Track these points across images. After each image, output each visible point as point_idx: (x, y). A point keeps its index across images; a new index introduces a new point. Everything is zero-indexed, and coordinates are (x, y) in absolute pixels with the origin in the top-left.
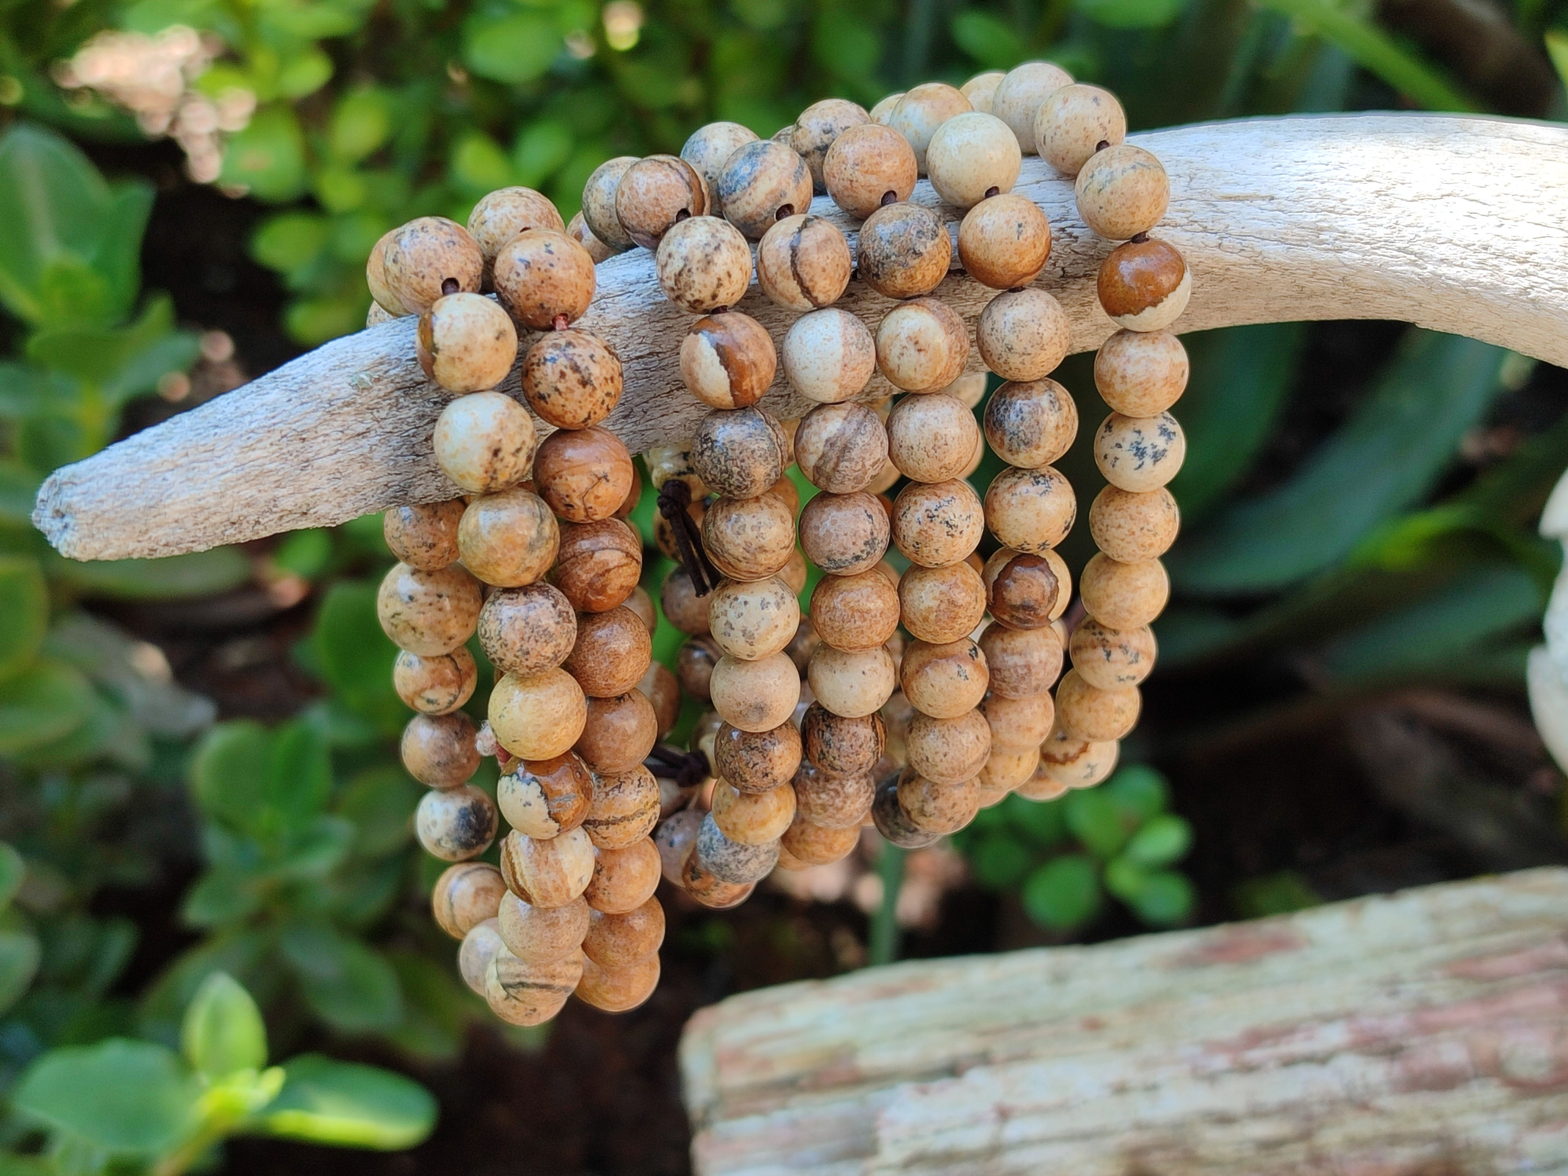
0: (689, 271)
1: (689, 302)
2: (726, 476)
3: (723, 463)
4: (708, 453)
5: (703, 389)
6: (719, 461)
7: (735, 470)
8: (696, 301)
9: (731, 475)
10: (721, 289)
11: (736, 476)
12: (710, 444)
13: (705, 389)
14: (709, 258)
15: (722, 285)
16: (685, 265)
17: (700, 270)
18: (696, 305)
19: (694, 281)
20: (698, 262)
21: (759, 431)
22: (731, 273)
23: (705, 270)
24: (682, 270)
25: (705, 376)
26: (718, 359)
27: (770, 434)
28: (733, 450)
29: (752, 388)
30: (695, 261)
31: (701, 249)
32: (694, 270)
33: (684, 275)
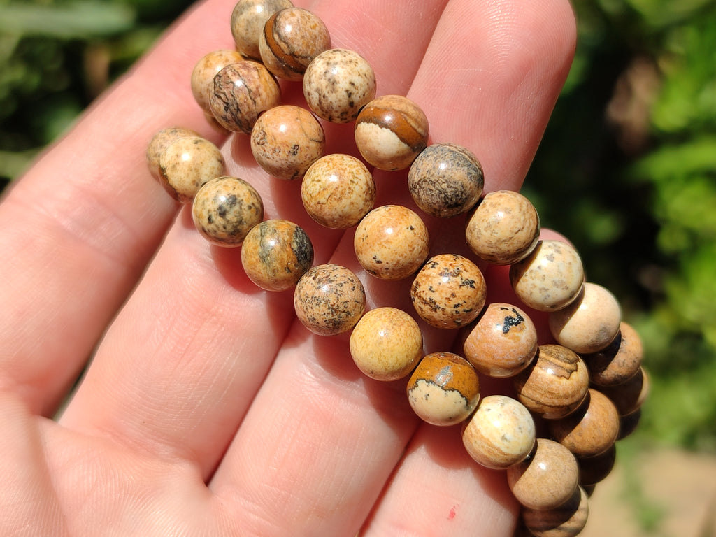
0: (324, 97)
1: (338, 117)
2: (443, 195)
3: (433, 189)
4: (421, 193)
5: (384, 155)
6: (430, 190)
7: (444, 186)
8: (342, 114)
9: (445, 192)
10: (353, 96)
11: (449, 190)
12: (418, 187)
13: (386, 153)
14: (332, 80)
15: (350, 94)
16: (320, 94)
17: (330, 92)
18: (344, 116)
19: (331, 102)
20: (326, 87)
21: (440, 152)
22: (353, 81)
23: (334, 90)
24: (320, 99)
25: (379, 144)
26: (377, 126)
27: (449, 149)
28: (432, 176)
29: (415, 130)
30: (324, 88)
31: (324, 77)
32: (327, 95)
33: (323, 102)
